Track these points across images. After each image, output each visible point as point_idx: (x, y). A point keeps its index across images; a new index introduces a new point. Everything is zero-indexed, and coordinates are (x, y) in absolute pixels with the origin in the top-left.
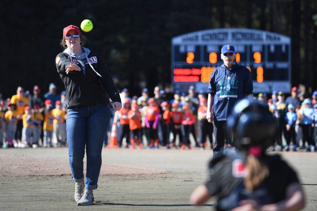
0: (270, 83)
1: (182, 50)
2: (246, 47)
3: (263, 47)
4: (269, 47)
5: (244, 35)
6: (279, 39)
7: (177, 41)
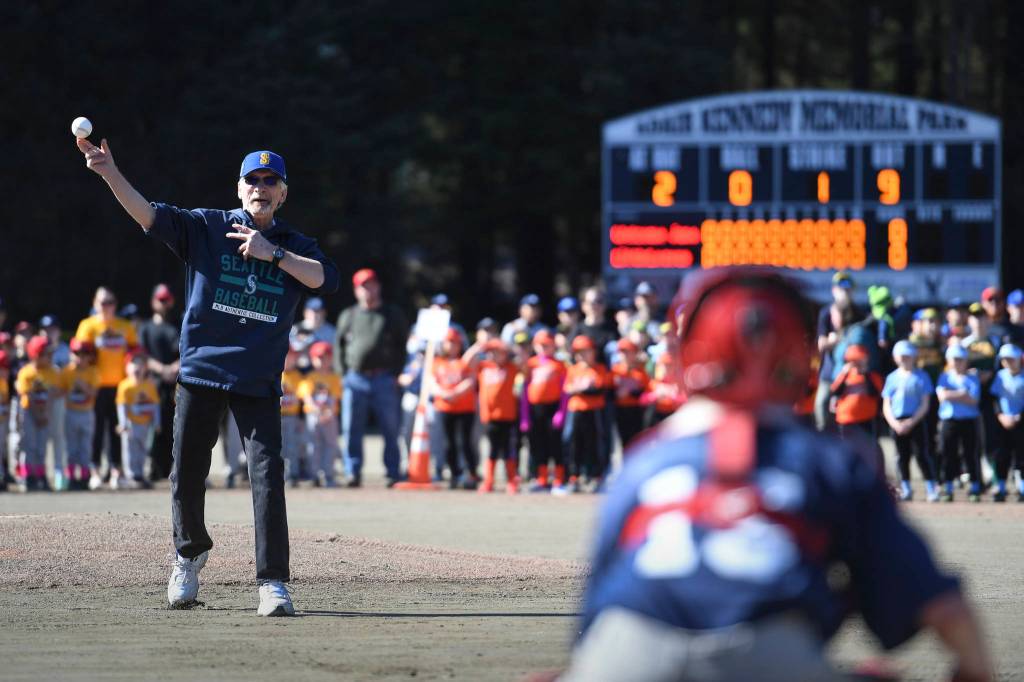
0: (933, 274)
1: (637, 161)
2: (850, 150)
3: (910, 149)
4: (928, 149)
5: (843, 111)
6: (962, 124)
7: (620, 131)
